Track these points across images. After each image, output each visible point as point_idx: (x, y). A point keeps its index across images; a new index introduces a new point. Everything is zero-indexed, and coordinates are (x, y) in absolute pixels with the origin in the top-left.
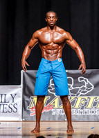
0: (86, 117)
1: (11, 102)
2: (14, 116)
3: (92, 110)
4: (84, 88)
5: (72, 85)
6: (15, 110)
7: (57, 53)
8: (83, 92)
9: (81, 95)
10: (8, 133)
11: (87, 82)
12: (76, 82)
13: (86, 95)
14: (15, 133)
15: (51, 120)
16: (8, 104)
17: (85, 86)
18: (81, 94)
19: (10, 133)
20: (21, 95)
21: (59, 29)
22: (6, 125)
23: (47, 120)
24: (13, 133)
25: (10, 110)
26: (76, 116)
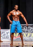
1: (6, 35)
2: (7, 39)
7: (18, 19)
10: (5, 45)
12: (28, 28)
14: (8, 45)
15: (20, 41)
18: (29, 32)
19: (6, 45)
20: (10, 32)
22: (5, 42)
23: (18, 41)
24: (7, 45)
26: (28, 39)
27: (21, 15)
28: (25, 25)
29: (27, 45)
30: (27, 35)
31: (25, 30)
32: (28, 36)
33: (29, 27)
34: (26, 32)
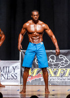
0: (64, 82)
1: (13, 72)
3: (68, 78)
4: (63, 63)
5: (54, 61)
6: (15, 78)
8: (63, 65)
9: (61, 68)
10: (10, 93)
11: (65, 58)
13: (64, 67)
15: (40, 84)
16: (11, 73)
17: (64, 61)
18: (61, 66)
19: (12, 93)
21: (40, 22)
22: (9, 88)
24: (14, 93)
25: (12, 78)
26: (57, 82)
27: (47, 31)
28: (51, 51)
29: (56, 94)
30: (55, 73)
31: (53, 61)
32: (58, 75)
33: (61, 57)
34: (53, 66)
